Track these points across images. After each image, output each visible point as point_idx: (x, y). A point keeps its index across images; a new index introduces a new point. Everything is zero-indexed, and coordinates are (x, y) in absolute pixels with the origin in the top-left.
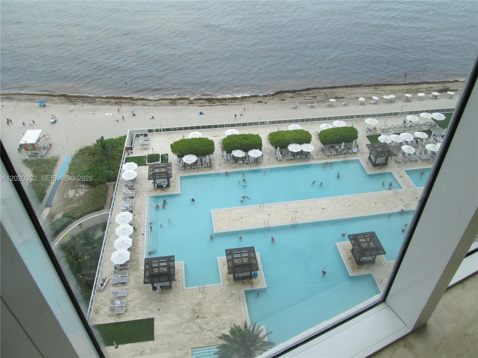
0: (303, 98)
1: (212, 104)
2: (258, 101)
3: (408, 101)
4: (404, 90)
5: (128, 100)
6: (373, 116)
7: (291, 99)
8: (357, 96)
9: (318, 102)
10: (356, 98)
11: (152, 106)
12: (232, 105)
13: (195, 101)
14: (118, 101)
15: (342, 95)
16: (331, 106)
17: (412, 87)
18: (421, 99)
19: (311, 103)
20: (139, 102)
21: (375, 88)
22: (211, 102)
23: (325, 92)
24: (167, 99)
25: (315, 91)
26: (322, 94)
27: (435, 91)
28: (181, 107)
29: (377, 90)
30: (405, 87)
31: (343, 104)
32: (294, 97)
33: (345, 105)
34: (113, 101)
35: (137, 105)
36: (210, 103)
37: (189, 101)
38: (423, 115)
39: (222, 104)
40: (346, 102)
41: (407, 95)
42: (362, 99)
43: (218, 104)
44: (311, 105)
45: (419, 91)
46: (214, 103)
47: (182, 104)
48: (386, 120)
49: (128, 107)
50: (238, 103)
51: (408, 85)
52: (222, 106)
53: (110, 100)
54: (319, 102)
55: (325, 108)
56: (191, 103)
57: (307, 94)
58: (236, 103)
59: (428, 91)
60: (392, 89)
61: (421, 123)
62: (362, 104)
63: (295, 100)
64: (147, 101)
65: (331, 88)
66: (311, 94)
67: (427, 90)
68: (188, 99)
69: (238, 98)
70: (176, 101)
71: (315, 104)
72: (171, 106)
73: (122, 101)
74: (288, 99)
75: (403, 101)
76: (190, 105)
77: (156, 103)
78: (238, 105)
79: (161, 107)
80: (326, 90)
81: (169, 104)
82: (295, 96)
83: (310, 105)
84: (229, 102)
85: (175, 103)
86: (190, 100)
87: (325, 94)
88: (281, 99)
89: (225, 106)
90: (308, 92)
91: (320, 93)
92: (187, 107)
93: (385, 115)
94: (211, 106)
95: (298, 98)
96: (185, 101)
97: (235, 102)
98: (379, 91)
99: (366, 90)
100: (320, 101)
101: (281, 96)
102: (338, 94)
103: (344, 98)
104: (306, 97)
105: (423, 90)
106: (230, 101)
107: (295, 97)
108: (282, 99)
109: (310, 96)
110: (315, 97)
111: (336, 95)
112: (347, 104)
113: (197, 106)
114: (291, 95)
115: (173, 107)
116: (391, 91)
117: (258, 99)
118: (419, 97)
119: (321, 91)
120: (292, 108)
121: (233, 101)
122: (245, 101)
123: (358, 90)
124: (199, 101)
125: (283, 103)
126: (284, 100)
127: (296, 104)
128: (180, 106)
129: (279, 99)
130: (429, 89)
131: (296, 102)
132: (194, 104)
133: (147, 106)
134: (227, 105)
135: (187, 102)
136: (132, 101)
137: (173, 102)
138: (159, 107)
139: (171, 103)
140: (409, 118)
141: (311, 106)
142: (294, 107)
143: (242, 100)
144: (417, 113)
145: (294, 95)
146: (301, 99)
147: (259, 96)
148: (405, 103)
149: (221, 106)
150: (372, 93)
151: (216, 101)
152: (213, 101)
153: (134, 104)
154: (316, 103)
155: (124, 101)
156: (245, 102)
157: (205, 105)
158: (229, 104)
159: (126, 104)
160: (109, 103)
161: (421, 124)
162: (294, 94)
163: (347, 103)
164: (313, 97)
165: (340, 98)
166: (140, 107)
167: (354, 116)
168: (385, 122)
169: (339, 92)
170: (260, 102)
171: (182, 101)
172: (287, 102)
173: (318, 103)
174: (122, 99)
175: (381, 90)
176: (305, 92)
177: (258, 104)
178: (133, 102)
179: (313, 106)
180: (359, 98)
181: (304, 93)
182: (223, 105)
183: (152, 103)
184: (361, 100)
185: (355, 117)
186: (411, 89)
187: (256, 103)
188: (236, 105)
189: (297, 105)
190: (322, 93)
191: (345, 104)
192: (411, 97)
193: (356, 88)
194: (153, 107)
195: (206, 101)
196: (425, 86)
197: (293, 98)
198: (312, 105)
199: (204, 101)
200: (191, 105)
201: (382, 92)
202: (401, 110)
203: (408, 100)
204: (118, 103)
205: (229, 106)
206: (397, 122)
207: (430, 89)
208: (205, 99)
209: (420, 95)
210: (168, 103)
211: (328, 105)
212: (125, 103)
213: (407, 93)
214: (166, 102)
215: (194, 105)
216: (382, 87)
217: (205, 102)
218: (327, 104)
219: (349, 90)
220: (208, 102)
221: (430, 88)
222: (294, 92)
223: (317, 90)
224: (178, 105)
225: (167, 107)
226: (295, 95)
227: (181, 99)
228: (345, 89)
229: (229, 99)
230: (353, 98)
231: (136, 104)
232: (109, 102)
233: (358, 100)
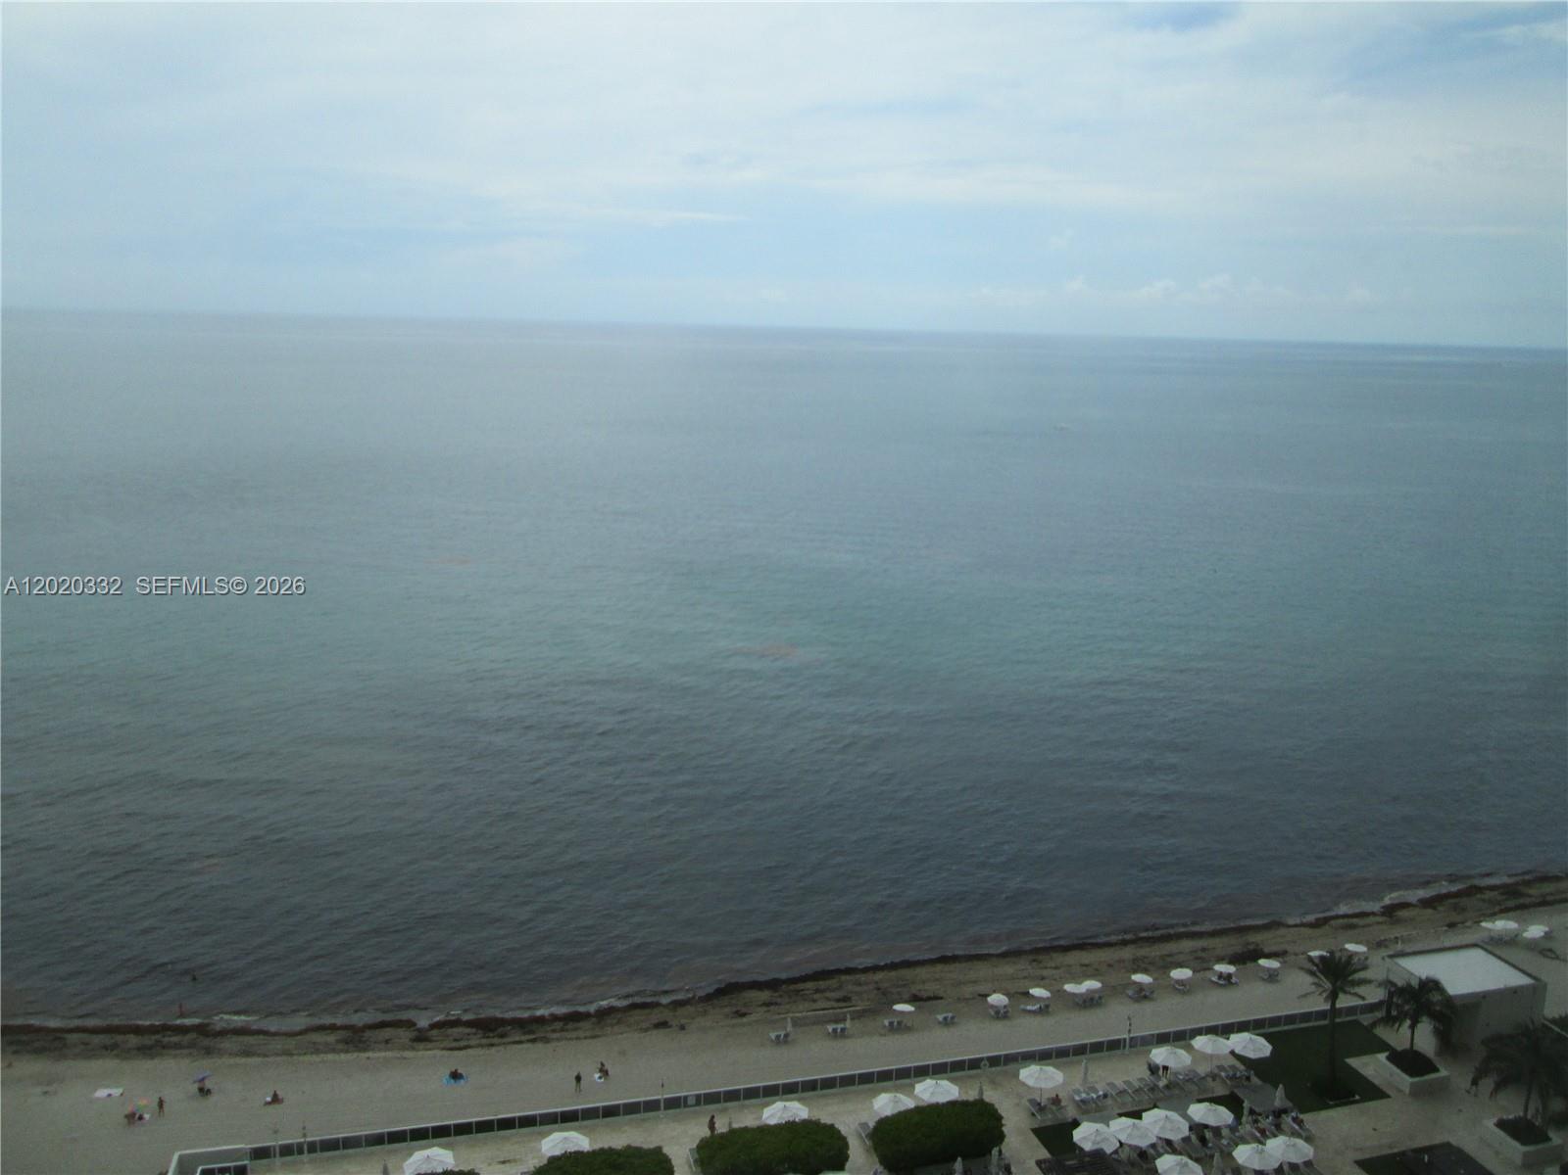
0: (807, 1005)
1: (496, 1040)
2: (656, 1021)
3: (1145, 997)
4: (1124, 961)
5: (192, 1036)
6: (1043, 1057)
7: (765, 1009)
8: (982, 988)
9: (859, 1015)
10: (980, 995)
11: (277, 1055)
12: (566, 1039)
13: (435, 1032)
14: (149, 1040)
15: (931, 988)
16: (900, 1027)
17: (1148, 949)
18: (1182, 988)
19: (836, 1021)
20: (228, 1043)
21: (1034, 961)
22: (491, 1030)
23: (876, 983)
24: (333, 1028)
25: (844, 978)
26: (865, 988)
27: (1220, 960)
28: (383, 1054)
29: (1041, 965)
30: (1127, 953)
31: (940, 1018)
32: (776, 1004)
33: (947, 1023)
34: (133, 1040)
35: (221, 1053)
36: (488, 1037)
37: (415, 1033)
38: (1200, 1042)
39: (532, 1037)
40: (947, 1012)
41: (1138, 978)
42: (997, 999)
43: (517, 1039)
44: (835, 1026)
45: (1171, 963)
46: (502, 1036)
47: (387, 1042)
48: (1086, 1069)
49: (185, 1063)
50: (588, 1034)
51: (1133, 946)
52: (529, 1045)
53: (119, 1038)
54: (859, 1017)
55: (881, 1035)
56: (421, 1038)
57: (817, 991)
58: (581, 1034)
59: (1201, 963)
60: (1086, 962)
61: (1202, 1070)
62: (1001, 1015)
63: (779, 1014)
64: (261, 1037)
65: (893, 966)
66: (833, 991)
67: (1197, 958)
68: (410, 1024)
69: (587, 1016)
70: (368, 1034)
71: (848, 1024)
72: (347, 1052)
73: (166, 1039)
74: (759, 1009)
75: (1130, 997)
76: (415, 1044)
77: (291, 1043)
78: (586, 1038)
79: (307, 1058)
80: (879, 976)
81: (340, 1046)
82: (779, 1000)
83: (830, 1028)
84: (554, 1031)
85: (365, 1042)
86: (418, 1026)
87: (879, 989)
88: (734, 1009)
89: (540, 1045)
90: (821, 983)
91: (860, 984)
92: (408, 1054)
93: (1080, 1050)
94: (492, 1045)
95: (788, 1007)
96: (401, 1032)
97: (576, 1029)
98: (1046, 968)
99: (1007, 969)
100: (864, 1010)
101: (734, 1002)
102: (918, 987)
103: (941, 998)
104: (814, 1001)
105: (1181, 958)
106: (558, 1025)
107: (780, 1004)
108: (737, 1012)
109: (828, 999)
110: (846, 999)
111: (914, 989)
112: (953, 1018)
113: (443, 1049)
114: (765, 995)
115: (355, 1055)
116: (1084, 968)
117: (656, 1016)
118: (1178, 982)
119: (863, 978)
120: (772, 1041)
121: (570, 1026)
122: (612, 1025)
123: (982, 970)
124: (450, 1031)
125: (743, 1025)
126: (744, 1015)
127: (785, 1028)
128: (380, 1050)
129: (727, 1010)
130: (1200, 954)
131: (785, 1018)
132: (431, 1041)
133: (259, 1055)
134: (546, 1040)
135: (405, 1035)
136: (203, 1039)
137: (355, 1038)
138: (301, 1058)
139: (347, 1043)
140: (1160, 1055)
141: (835, 1030)
142: (778, 1037)
143: (599, 1023)
144: (1181, 1038)
145: (777, 994)
146: (801, 1010)
147: (657, 1005)
148: (1136, 1006)
149: (525, 1046)
150: (1025, 978)
151: (509, 1028)
152: (500, 1030)
153: (208, 1052)
154: (852, 1019)
155: (175, 1039)
156: (609, 1029)
157: (473, 1042)
158: (555, 1035)
159: (178, 1052)
160: (115, 1052)
161: (1203, 1075)
162: (776, 991)
163: (950, 1015)
164: (838, 1000)
165: (929, 999)
166: (232, 1061)
167: (982, 1059)
168: (1086, 1074)
169: (925, 979)
170: (662, 1025)
171: (387, 1033)
172: (756, 1021)
173: (856, 1021)
174: (169, 1033)
175: (1053, 965)
176: (810, 985)
177: (655, 1032)
178: (206, 1042)
179: (843, 1030)
180: (987, 995)
181: (808, 989)
182: (533, 1041)
183: (278, 1044)
184: (995, 1003)
185: (985, 1065)
186: (1145, 957)
187: (646, 1030)
188: (578, 1038)
189: (789, 1028)
190: (867, 984)
191: (945, 1019)
192: (1150, 984)
193: (975, 963)
194: (279, 1059)
195: (474, 1030)
196: (1187, 945)
197: (772, 1007)
198: (840, 1026)
199: (468, 1030)
200: (422, 1045)
201: (1058, 971)
202: (1130, 1031)
203: (1142, 994)
204: (150, 1048)
205: (554, 1044)
206: (1127, 1073)
207: (1203, 955)
208: (469, 1024)
209: (1181, 974)
210: (338, 1041)
211: (891, 1024)
212: (177, 1046)
213: (1135, 972)
214: (331, 1038)
215: (430, 1045)
216: (1055, 955)
217: (469, 1034)
218: (886, 1023)
219: (953, 972)
220: (480, 1032)
221: (1204, 950)
222: (773, 985)
223: (848, 977)
224: (373, 1050)
225: (330, 1057)
226: (781, 996)
227: (383, 1025)
228: (939, 967)
229: (555, 1018)
230: (967, 996)
231: (219, 1049)
232: (115, 1046)
233: (986, 1001)
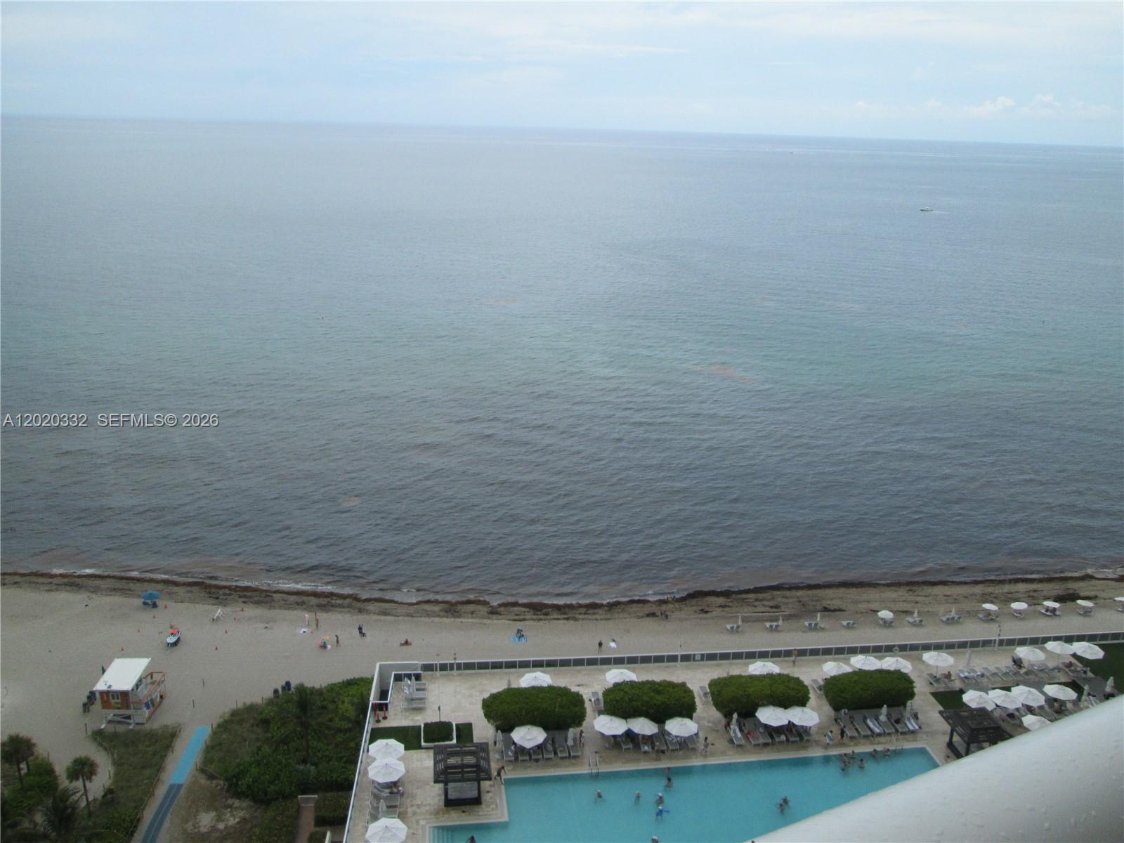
0: (751, 609)
1: (542, 617)
2: (647, 613)
3: (992, 620)
4: (975, 595)
5: (348, 601)
6: (937, 647)
7: (721, 609)
8: (873, 606)
9: (788, 618)
10: (871, 610)
11: (403, 616)
12: (589, 619)
13: (502, 609)
14: (323, 601)
15: (836, 603)
16: (814, 628)
17: (993, 588)
18: (1019, 615)
19: (771, 621)
20: (371, 607)
21: (910, 590)
22: (539, 610)
23: (798, 597)
24: (437, 602)
25: (775, 593)
26: (791, 600)
27: (1047, 598)
28: (471, 620)
29: (915, 594)
30: (978, 589)
31: (845, 623)
32: (729, 606)
33: (848, 627)
34: (314, 601)
35: (368, 612)
36: (537, 615)
37: (490, 609)
38: (1052, 645)
39: (566, 616)
40: (851, 620)
41: (987, 606)
42: (885, 614)
43: (556, 617)
44: (770, 624)
45: (1011, 598)
46: (546, 614)
47: (472, 613)
48: (970, 656)
49: (347, 616)
50: (602, 617)
51: (982, 585)
52: (565, 621)
53: (305, 598)
54: (788, 619)
55: (803, 632)
56: (494, 612)
57: (757, 600)
58: (598, 617)
59: (1033, 599)
60: (948, 594)
61: (1051, 664)
62: (887, 624)
63: (731, 613)
64: (392, 604)
65: (810, 587)
66: (768, 601)
67: (1029, 596)
68: (485, 603)
69: (601, 606)
70: (459, 607)
71: (780, 622)
72: (447, 617)
73: (333, 601)
74: (717, 609)
75: (980, 619)
76: (490, 615)
77: (411, 609)
78: (601, 619)
79: (423, 619)
80: (800, 593)
81: (442, 614)
82: (730, 604)
83: (768, 625)
84: (580, 614)
85: (458, 612)
86: (491, 604)
87: (800, 601)
88: (700, 608)
89: (572, 622)
90: (759, 595)
91: (787, 598)
92: (486, 621)
93: (963, 645)
94: (541, 620)
95: (737, 609)
96: (480, 607)
97: (594, 614)
98: (919, 596)
99: (890, 594)
100: (790, 615)
101: (700, 603)
102: (829, 602)
103: (844, 611)
104: (755, 606)
105: (1019, 595)
106: (583, 610)
107: (732, 607)
108: (702, 610)
109: (764, 606)
110: (777, 607)
111: (825, 603)
112: (853, 624)
113: (509, 620)
114: (721, 600)
115: (453, 619)
116: (947, 598)
117: (648, 609)
118: (1016, 611)
119: (788, 593)
120: (728, 630)
121: (591, 611)
122: (618, 613)
123: (872, 594)
124: (512, 609)
125: (707, 619)
126: (707, 612)
127: (738, 622)
128: (468, 618)
129: (695, 608)
130: (1032, 594)
131: (737, 617)
132: (501, 614)
133: (392, 615)
134: (576, 619)
135: (483, 610)
136: (355, 603)
137: (452, 609)
138: (419, 619)
139: (446, 612)
140: (1022, 651)
141: (771, 626)
142: (732, 628)
143: (609, 610)
144: (1035, 642)
145: (729, 600)
146: (747, 611)
147: (648, 602)
148: (986, 625)
149: (562, 622)
150: (904, 601)
151: (550, 610)
152: (545, 611)
153: (360, 611)
154: (783, 620)
155: (339, 602)
156: (617, 615)
157: (527, 617)
158: (580, 617)
159: (342, 610)
160: (304, 606)
161: (1052, 668)
162: (728, 598)
163: (852, 622)
164: (772, 607)
165: (835, 610)
166: (376, 617)
167: (894, 646)
168: (969, 660)
169: (832, 597)
170: (653, 615)
171: (471, 607)
172: (716, 617)
173: (785, 622)
174: (335, 598)
175: (924, 594)
176: (751, 596)
177: (648, 619)
178: (359, 605)
179: (777, 626)
180: (878, 611)
181: (751, 599)
182: (567, 619)
183: (402, 610)
184: (883, 617)
185: (896, 650)
186: (991, 593)
187: (642, 617)
188: (597, 620)
189: (740, 623)
190: (791, 597)
191: (848, 624)
192: (996, 611)
193: (867, 589)
194: (405, 618)
195: (528, 610)
196: (1022, 587)
197: (726, 609)
198: (775, 624)
199: (524, 609)
200: (494, 617)
201: (927, 598)
202: (999, 635)
203: (989, 617)
204: (325, 606)
205: (581, 622)
207: (1035, 594)
208: (524, 605)
209: (1016, 606)
210: (441, 610)
211: (810, 625)
212: (341, 606)
213: (984, 603)
214: (436, 608)
215: (500, 617)
216: (925, 587)
217: (525, 612)
218: (807, 624)
219: (852, 593)
220: (531, 610)
221: (1035, 591)
222: (726, 594)
223: (778, 593)
224: (464, 617)
225: (437, 619)
226: (732, 602)
227: (469, 602)
228: (842, 590)
229: (580, 606)
230: (864, 611)
231: (367, 610)
232: (303, 603)
233: (877, 615)
